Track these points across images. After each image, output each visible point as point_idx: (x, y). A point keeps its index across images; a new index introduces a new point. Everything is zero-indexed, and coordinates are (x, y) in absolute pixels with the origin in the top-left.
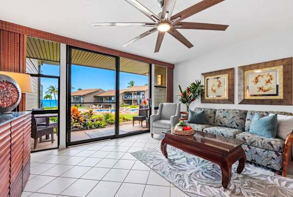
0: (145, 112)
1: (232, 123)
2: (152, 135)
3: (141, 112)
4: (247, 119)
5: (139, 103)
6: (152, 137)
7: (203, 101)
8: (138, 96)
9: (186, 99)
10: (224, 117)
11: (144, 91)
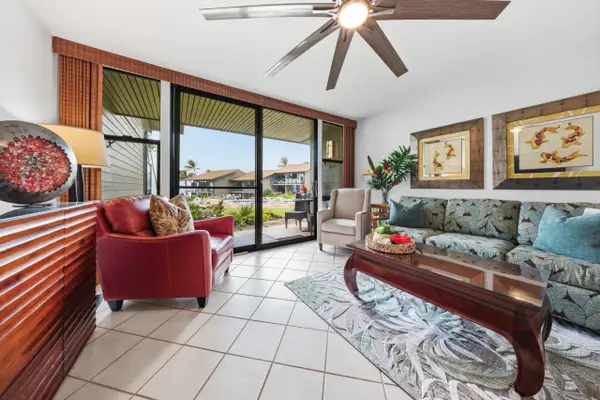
0: (306, 204)
1: (485, 226)
2: (321, 245)
3: (298, 205)
4: (521, 218)
5: (295, 190)
6: (321, 249)
7: (417, 184)
8: (294, 181)
9: (381, 181)
10: (465, 215)
11: (304, 173)
